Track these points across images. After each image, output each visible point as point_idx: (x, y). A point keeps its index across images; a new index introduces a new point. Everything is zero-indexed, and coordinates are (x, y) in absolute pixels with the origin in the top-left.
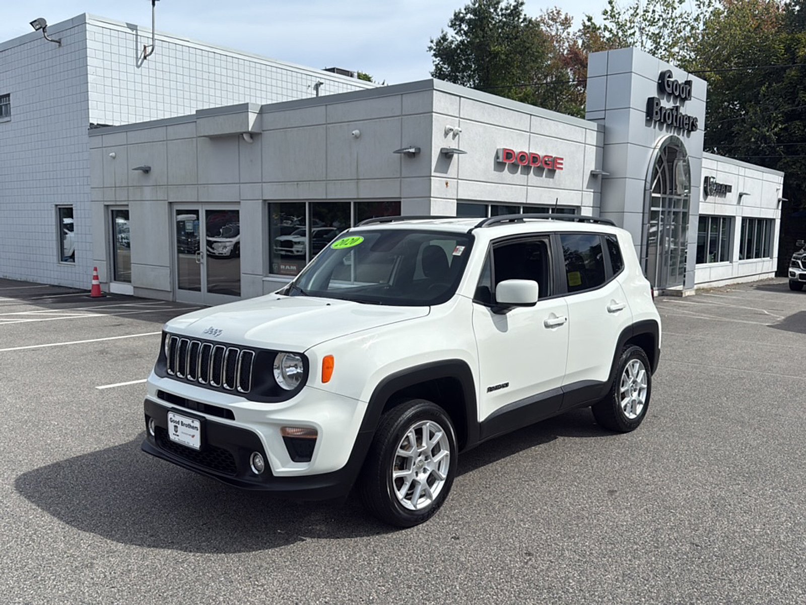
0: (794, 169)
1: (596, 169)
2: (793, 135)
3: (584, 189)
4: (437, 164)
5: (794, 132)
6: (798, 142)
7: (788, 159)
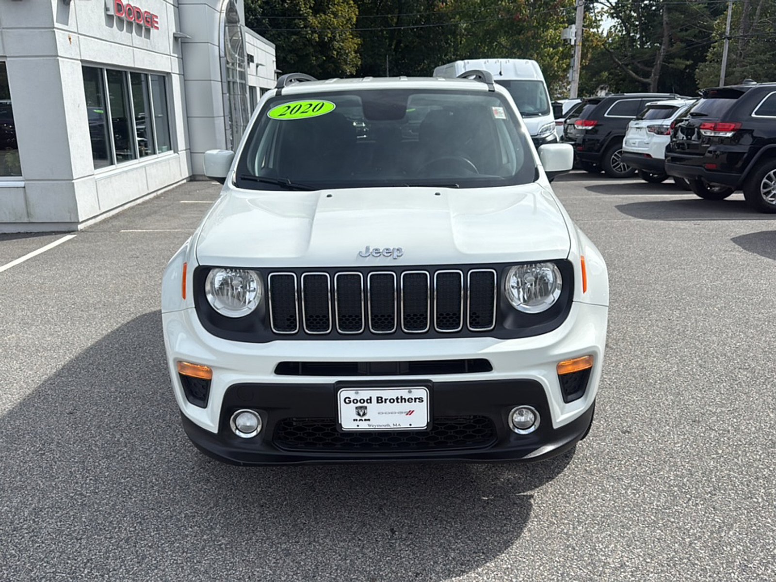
0: (280, 41)
1: (176, 31)
2: (275, 8)
3: (172, 54)
4: (57, 12)
5: (275, 6)
6: (280, 16)
7: (274, 32)
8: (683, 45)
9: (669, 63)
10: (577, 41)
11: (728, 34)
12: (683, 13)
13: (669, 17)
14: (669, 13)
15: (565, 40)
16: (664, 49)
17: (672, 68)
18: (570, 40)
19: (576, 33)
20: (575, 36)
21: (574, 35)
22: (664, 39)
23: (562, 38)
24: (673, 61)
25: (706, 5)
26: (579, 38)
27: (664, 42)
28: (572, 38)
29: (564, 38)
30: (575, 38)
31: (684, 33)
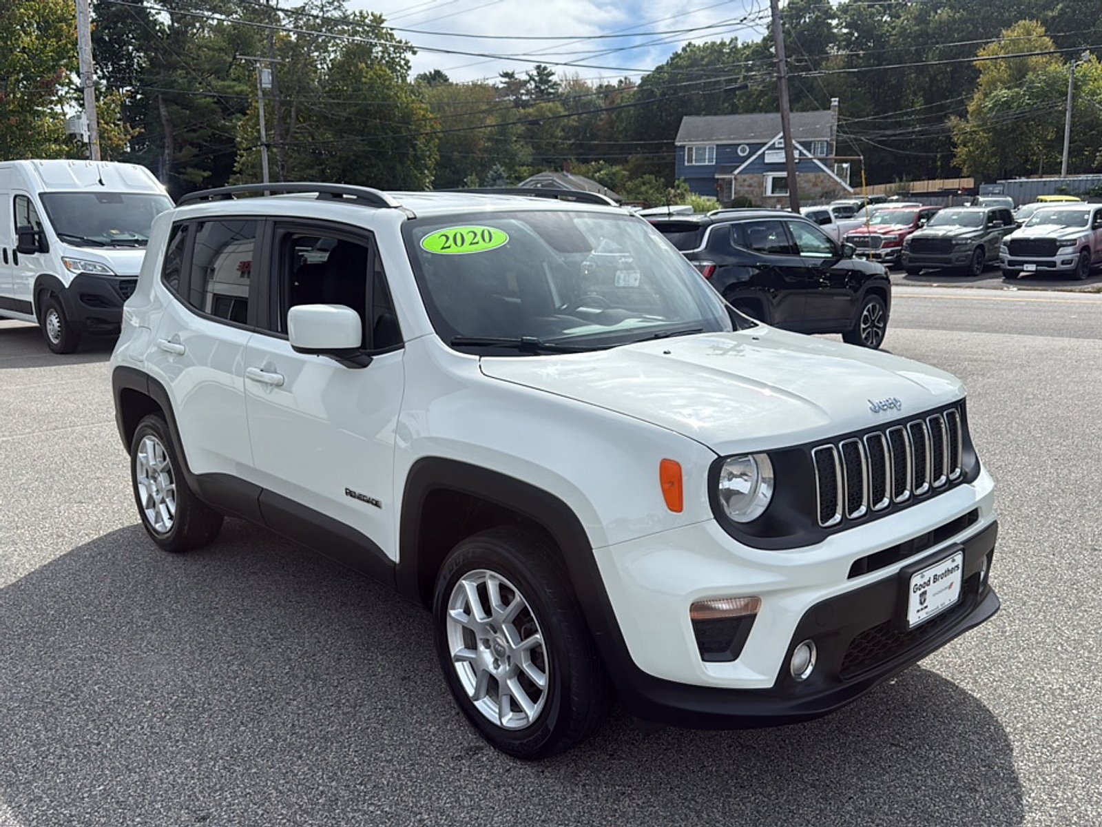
8: (195, 151)
9: (180, 173)
10: (93, 138)
11: (264, 139)
12: (185, 107)
13: (168, 112)
14: (167, 106)
15: (73, 136)
16: (168, 154)
17: (185, 180)
18: (82, 135)
19: (88, 125)
20: (89, 131)
21: (86, 129)
22: (166, 140)
23: (68, 132)
24: (183, 170)
25: (216, 100)
26: (95, 134)
27: (167, 145)
28: (83, 132)
29: (72, 132)
30: (89, 133)
31: (193, 135)
